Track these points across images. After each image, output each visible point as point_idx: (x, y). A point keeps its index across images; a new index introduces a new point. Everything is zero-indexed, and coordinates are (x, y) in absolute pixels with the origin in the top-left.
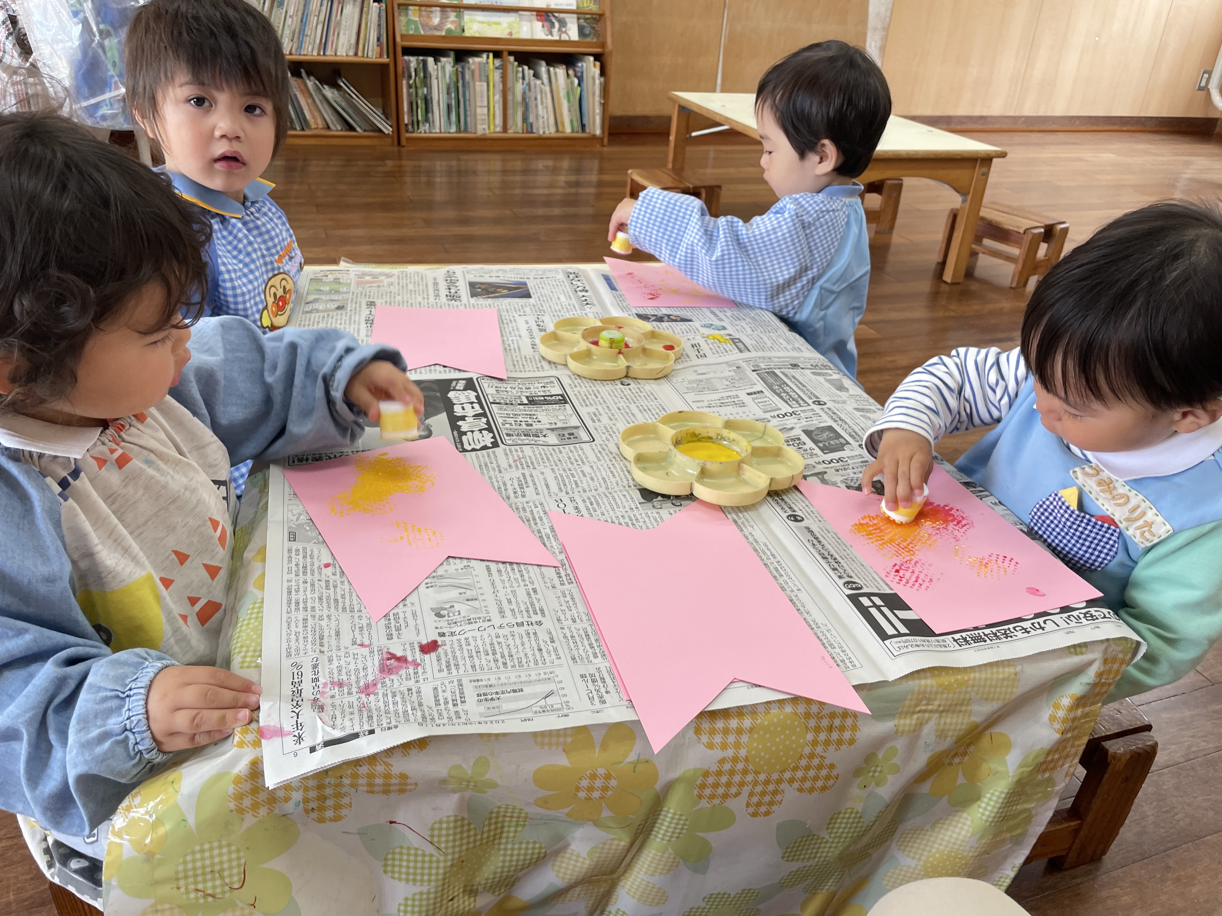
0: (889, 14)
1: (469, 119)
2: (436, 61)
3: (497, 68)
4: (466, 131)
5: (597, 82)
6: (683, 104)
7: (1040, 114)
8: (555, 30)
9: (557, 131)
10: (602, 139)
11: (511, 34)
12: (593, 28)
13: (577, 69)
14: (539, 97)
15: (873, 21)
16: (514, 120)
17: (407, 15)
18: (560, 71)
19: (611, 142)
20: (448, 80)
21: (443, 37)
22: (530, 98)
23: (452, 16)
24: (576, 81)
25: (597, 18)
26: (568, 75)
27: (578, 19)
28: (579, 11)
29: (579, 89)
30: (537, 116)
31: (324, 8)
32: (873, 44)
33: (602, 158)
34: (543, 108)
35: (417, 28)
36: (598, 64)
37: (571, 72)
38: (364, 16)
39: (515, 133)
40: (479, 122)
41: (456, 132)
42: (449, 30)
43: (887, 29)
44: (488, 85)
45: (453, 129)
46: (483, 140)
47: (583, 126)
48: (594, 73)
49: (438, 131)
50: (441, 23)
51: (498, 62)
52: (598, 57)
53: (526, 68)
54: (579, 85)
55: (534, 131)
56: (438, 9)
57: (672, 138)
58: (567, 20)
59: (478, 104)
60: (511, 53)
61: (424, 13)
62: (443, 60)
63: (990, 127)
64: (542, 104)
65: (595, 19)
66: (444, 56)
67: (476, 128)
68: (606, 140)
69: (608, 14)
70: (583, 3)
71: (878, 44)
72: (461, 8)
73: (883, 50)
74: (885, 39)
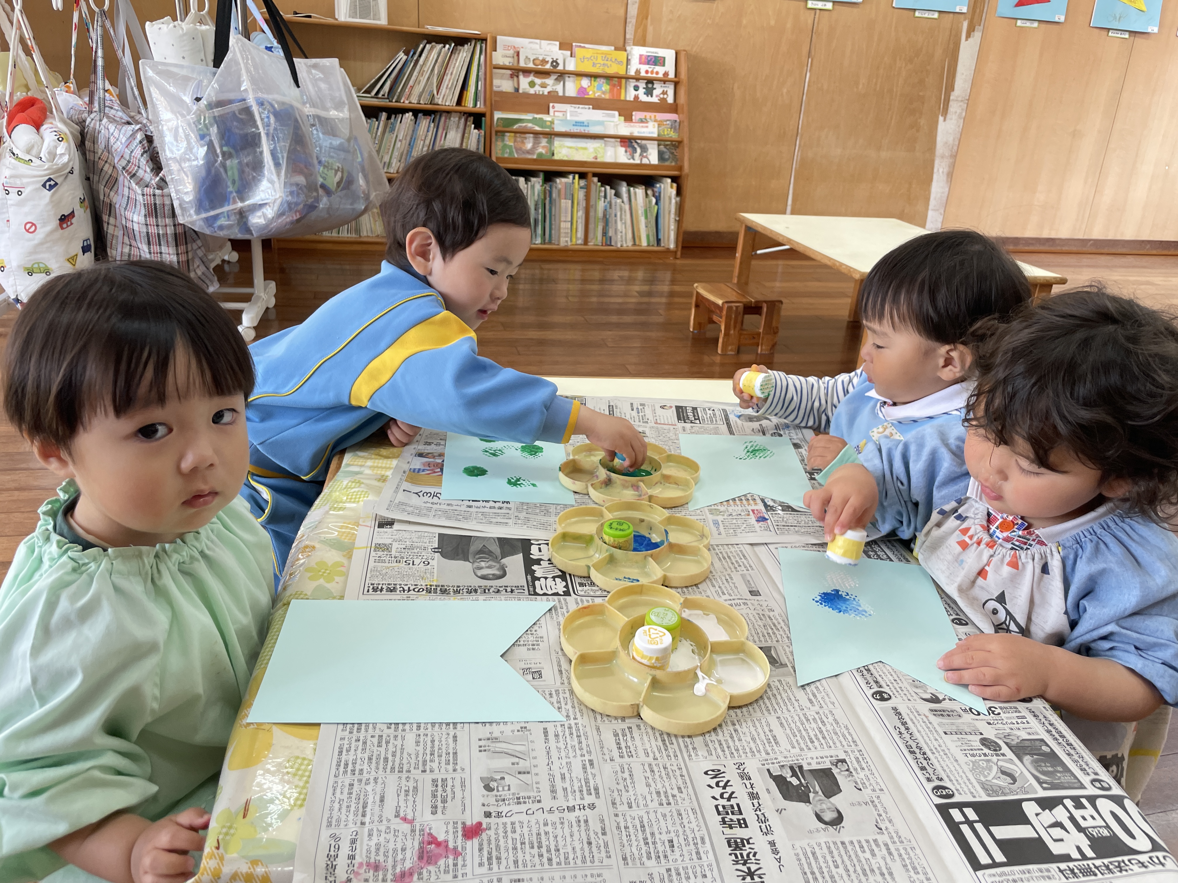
0: (957, 143)
1: (553, 232)
2: (527, 180)
3: (581, 188)
4: (550, 242)
5: (673, 201)
6: (749, 225)
7: (1110, 237)
8: (637, 155)
9: (634, 244)
10: (675, 252)
11: (596, 158)
12: (672, 153)
13: (655, 189)
14: (619, 214)
15: (940, 149)
16: (594, 234)
17: (503, 140)
18: (639, 192)
19: (683, 256)
20: (536, 198)
21: (535, 160)
22: (610, 214)
23: (544, 142)
24: (654, 200)
25: (677, 144)
26: (647, 194)
27: (659, 145)
28: (660, 138)
29: (656, 207)
30: (616, 231)
31: (430, 134)
32: (941, 170)
33: (675, 270)
34: (622, 223)
35: (511, 153)
36: (675, 185)
37: (650, 192)
38: (465, 140)
39: (595, 245)
40: (562, 235)
41: (541, 244)
42: (540, 154)
43: (954, 156)
44: (573, 203)
45: (539, 241)
46: (565, 251)
47: (658, 241)
48: (671, 193)
50: (534, 148)
51: (583, 183)
52: (675, 179)
53: (608, 187)
54: (657, 203)
55: (613, 244)
56: (532, 135)
57: (738, 255)
58: (648, 146)
59: (563, 219)
60: (595, 175)
61: (518, 139)
62: (533, 180)
63: (1058, 249)
64: (621, 220)
65: (674, 146)
66: (534, 176)
67: (559, 241)
68: (679, 253)
69: (686, 141)
70: (664, 131)
71: (946, 170)
72: (551, 135)
73: (950, 175)
74: (953, 166)
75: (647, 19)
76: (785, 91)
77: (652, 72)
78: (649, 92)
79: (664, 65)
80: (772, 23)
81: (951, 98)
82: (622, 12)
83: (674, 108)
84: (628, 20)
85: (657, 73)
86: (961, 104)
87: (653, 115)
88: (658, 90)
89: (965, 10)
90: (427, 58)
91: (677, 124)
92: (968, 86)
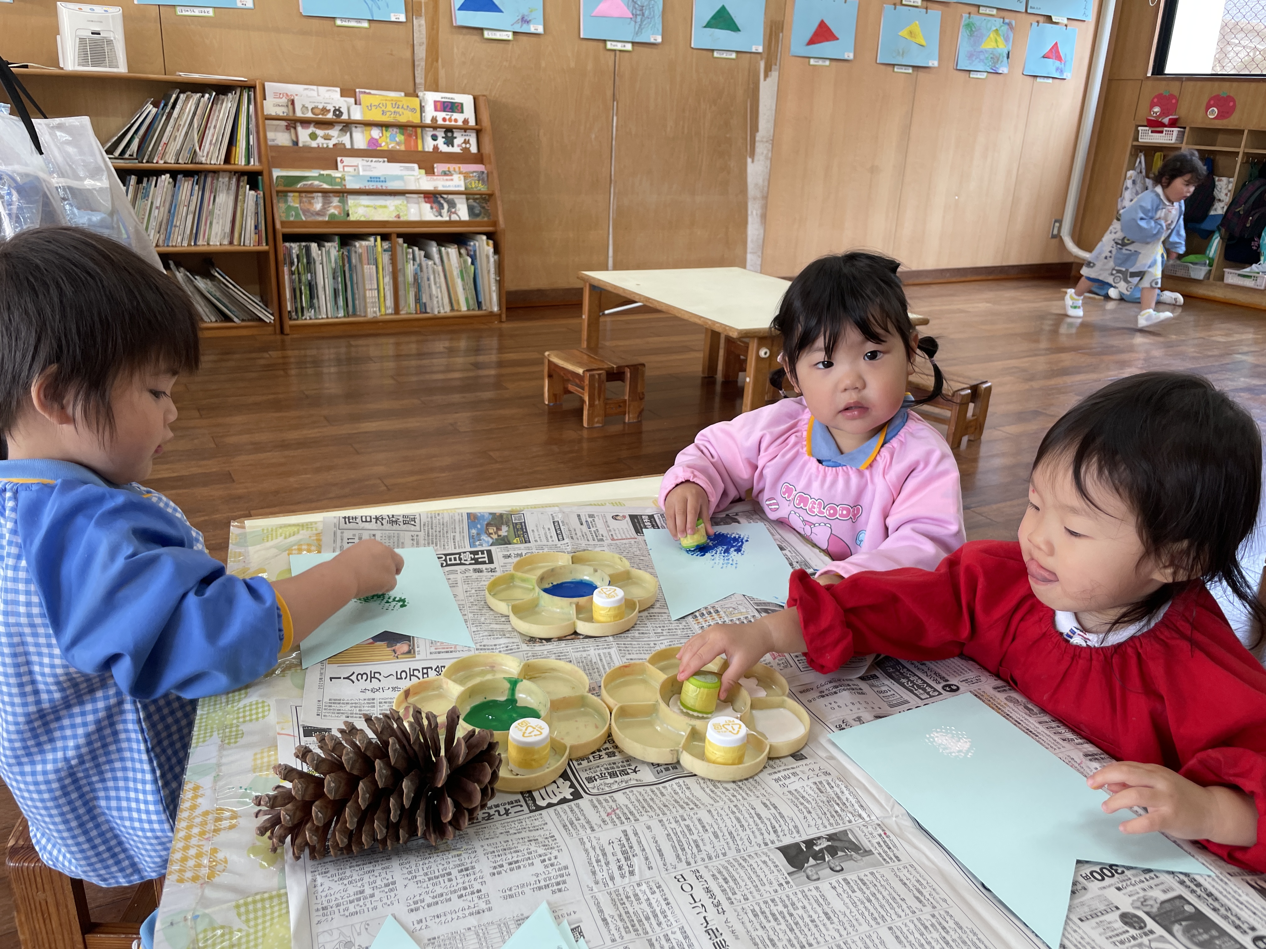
0: (766, 183)
1: (357, 302)
2: (320, 246)
3: (385, 251)
4: (354, 314)
5: (492, 260)
6: (596, 284)
8: (445, 211)
9: (452, 309)
10: (500, 315)
11: (398, 216)
12: (483, 208)
13: (469, 248)
14: (432, 278)
15: (752, 191)
16: (406, 302)
17: (286, 201)
18: (452, 251)
19: (509, 318)
20: (333, 265)
21: (327, 222)
22: (422, 278)
23: (335, 201)
24: (469, 260)
25: (487, 198)
26: (460, 253)
27: (467, 199)
28: (468, 191)
29: (473, 267)
30: (431, 296)
31: (194, 198)
32: (754, 213)
33: (501, 335)
34: (437, 288)
35: (297, 215)
36: (491, 242)
37: (463, 251)
38: (239, 204)
39: (407, 313)
40: (368, 305)
41: (344, 316)
42: (332, 215)
43: (765, 198)
44: (377, 267)
45: (341, 313)
46: (374, 323)
47: (479, 304)
48: (488, 251)
49: (324, 316)
50: (324, 208)
51: (386, 245)
52: (490, 236)
53: (416, 249)
54: (473, 263)
55: (428, 310)
56: (320, 194)
57: (585, 316)
58: (456, 201)
59: (368, 287)
60: (399, 235)
61: (304, 199)
62: (327, 245)
64: (435, 284)
65: (484, 199)
66: (328, 241)
67: (366, 312)
68: (504, 316)
69: (497, 193)
70: (471, 184)
71: (759, 212)
72: (344, 193)
73: (764, 217)
74: (765, 207)
75: (437, 61)
76: (593, 136)
77: (450, 120)
78: (449, 141)
79: (462, 112)
80: (572, 65)
81: (757, 139)
82: (408, 54)
83: (479, 158)
84: (416, 63)
85: (456, 120)
86: (767, 144)
87: (457, 166)
88: (459, 140)
89: (760, 50)
90: (182, 110)
91: (485, 175)
92: (771, 125)
